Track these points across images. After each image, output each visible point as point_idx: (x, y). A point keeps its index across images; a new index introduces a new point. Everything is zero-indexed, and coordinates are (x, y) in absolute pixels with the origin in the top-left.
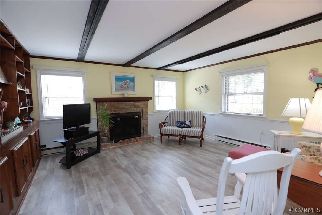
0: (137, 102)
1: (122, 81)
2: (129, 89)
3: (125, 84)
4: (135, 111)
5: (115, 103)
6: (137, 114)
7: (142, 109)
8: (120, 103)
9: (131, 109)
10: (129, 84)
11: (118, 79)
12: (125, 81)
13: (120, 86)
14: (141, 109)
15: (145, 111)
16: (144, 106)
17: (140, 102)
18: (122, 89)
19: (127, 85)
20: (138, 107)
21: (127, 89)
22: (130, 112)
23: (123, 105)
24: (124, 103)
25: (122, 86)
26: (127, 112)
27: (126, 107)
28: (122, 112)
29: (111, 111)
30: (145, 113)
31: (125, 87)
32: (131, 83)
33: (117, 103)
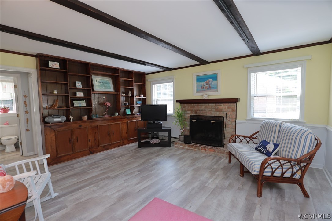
0: (219, 104)
1: (203, 81)
2: (211, 89)
3: (207, 84)
4: (217, 115)
5: (195, 104)
6: (219, 118)
7: (227, 113)
8: (199, 104)
9: (212, 112)
10: (211, 84)
11: (200, 79)
12: (207, 81)
13: (202, 87)
14: (225, 113)
15: (230, 116)
16: (228, 110)
17: (222, 104)
18: (204, 89)
19: (209, 85)
20: (220, 111)
21: (209, 89)
22: (211, 115)
23: (202, 107)
24: (203, 106)
25: (204, 86)
26: (208, 115)
27: (207, 110)
28: (202, 115)
29: (192, 112)
30: (230, 119)
31: (207, 87)
32: (214, 82)
33: (196, 104)
